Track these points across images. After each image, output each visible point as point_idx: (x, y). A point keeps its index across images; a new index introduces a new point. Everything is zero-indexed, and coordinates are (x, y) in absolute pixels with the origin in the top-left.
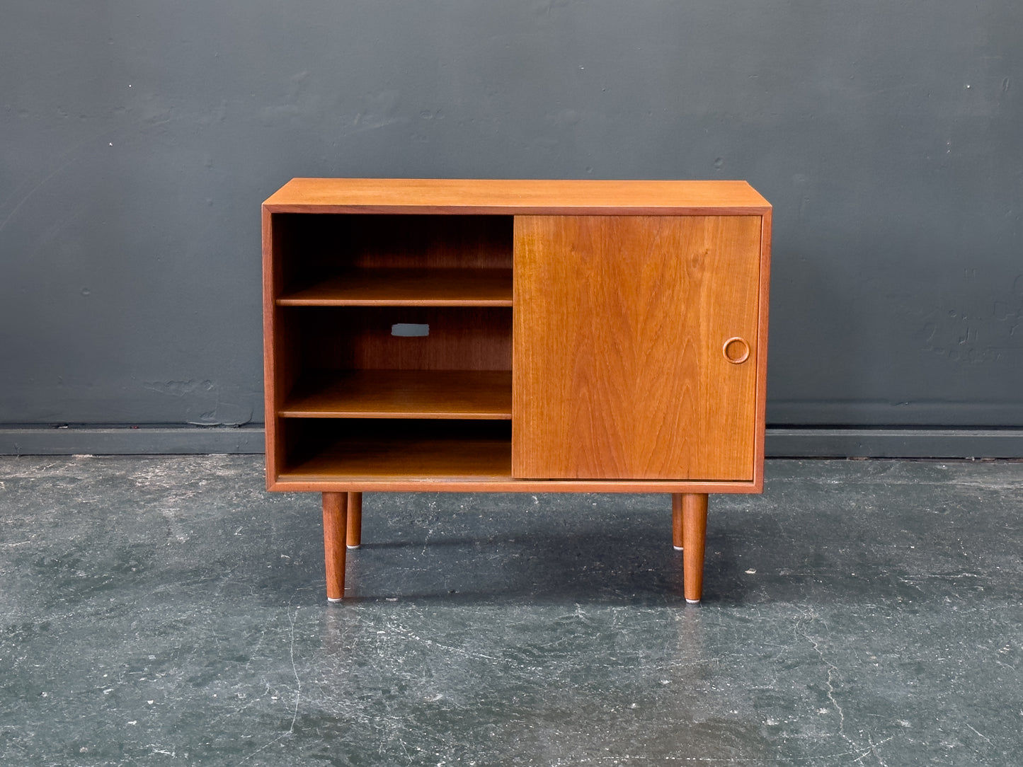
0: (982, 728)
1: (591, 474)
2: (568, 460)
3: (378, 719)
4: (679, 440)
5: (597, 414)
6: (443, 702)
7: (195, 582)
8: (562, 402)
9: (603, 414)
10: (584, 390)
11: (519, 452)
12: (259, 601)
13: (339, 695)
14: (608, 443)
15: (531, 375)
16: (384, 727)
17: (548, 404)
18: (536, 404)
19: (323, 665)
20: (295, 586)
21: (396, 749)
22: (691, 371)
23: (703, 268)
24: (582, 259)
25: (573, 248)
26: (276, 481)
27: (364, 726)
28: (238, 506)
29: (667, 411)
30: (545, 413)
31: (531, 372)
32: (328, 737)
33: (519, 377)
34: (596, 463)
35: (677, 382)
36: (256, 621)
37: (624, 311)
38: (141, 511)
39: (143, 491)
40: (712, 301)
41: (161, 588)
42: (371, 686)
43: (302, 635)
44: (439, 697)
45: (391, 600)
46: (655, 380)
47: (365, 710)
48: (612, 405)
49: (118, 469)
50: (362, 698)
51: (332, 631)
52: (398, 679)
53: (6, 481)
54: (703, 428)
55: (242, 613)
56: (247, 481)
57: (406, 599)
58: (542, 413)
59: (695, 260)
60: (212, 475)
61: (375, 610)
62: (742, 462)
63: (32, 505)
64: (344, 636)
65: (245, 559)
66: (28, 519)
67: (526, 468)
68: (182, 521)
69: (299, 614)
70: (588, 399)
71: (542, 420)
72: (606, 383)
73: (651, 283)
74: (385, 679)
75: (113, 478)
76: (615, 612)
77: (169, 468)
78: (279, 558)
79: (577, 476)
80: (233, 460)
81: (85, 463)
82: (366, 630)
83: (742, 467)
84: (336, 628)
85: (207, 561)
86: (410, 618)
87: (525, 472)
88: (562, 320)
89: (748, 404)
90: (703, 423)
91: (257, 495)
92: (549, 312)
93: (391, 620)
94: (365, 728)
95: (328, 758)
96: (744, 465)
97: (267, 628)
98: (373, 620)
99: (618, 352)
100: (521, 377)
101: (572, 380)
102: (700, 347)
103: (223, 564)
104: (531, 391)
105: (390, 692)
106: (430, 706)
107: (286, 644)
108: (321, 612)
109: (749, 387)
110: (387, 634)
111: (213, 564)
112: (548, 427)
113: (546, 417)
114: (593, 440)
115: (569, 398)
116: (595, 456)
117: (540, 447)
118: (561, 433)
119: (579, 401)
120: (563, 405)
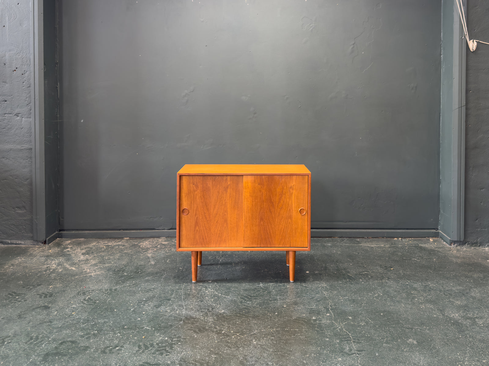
0: (370, 319)
1: (264, 246)
2: (258, 242)
3: (206, 318)
4: (288, 236)
5: (265, 229)
6: (224, 313)
7: (156, 276)
9: (267, 229)
10: (262, 222)
12: (174, 282)
13: (196, 311)
14: (269, 237)
16: (208, 321)
17: (252, 226)
18: (249, 226)
19: (191, 302)
20: (184, 277)
21: (211, 327)
22: (290, 217)
23: (293, 189)
24: (261, 187)
25: (259, 184)
26: (179, 248)
27: (202, 320)
28: (168, 253)
29: (284, 228)
31: (248, 218)
32: (193, 323)
35: (287, 220)
36: (172, 288)
37: (272, 201)
38: (142, 255)
39: (143, 249)
40: (296, 198)
41: (147, 278)
42: (205, 308)
43: (185, 292)
44: (223, 311)
45: (210, 281)
46: (281, 220)
47: (202, 315)
48: (270, 226)
49: (136, 242)
50: (201, 312)
51: (194, 291)
52: (211, 306)
53: (106, 246)
54: (294, 233)
55: (169, 286)
56: (171, 245)
57: (214, 281)
59: (291, 187)
60: (161, 244)
61: (206, 284)
63: (113, 253)
64: (197, 293)
65: (170, 269)
66: (111, 257)
68: (153, 258)
69: (185, 286)
72: (268, 221)
73: (279, 194)
74: (208, 306)
75: (135, 245)
76: (271, 285)
77: (150, 241)
78: (179, 269)
79: (260, 246)
80: (167, 239)
81: (127, 240)
82: (203, 291)
84: (195, 290)
85: (160, 270)
86: (215, 287)
87: (246, 245)
88: (256, 204)
89: (306, 226)
90: (294, 231)
91: (173, 250)
92: (252, 201)
93: (210, 288)
94: (202, 321)
95: (192, 330)
96: (305, 243)
97: (176, 290)
98: (205, 288)
99: (271, 212)
100: (245, 219)
101: (259, 220)
102: (293, 211)
103: (164, 270)
104: (248, 223)
105: (209, 310)
106: (220, 314)
107: (181, 295)
108: (190, 285)
109: (306, 222)
110: (209, 292)
111: (161, 271)
112: (252, 233)
113: (252, 230)
114: (264, 236)
115: (258, 225)
116: (265, 241)
117: (250, 238)
118: (256, 234)
119: (261, 226)
120: (256, 227)
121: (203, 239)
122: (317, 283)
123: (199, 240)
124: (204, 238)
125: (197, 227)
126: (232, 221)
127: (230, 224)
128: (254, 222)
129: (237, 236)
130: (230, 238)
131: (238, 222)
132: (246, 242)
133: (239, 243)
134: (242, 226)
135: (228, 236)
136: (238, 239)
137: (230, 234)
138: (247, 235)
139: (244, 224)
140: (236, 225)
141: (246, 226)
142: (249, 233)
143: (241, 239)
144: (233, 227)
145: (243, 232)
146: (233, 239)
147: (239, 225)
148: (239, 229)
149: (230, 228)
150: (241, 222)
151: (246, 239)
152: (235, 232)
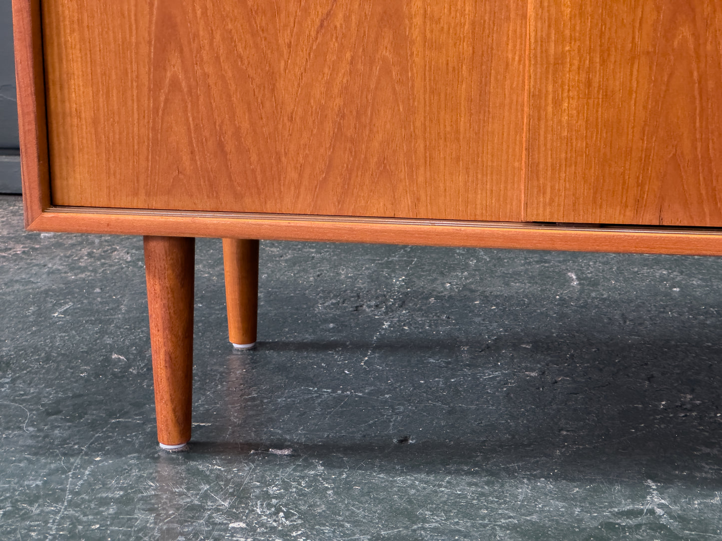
2: (640, 185)
5: (711, 85)
8: (633, 59)
10: (685, 32)
11: (538, 165)
17: (603, 62)
18: (576, 62)
20: (111, 415)
26: (43, 211)
30: (596, 80)
34: (703, 192)
45: (279, 452)
58: (589, 84)
64: (160, 530)
67: (552, 200)
69: (93, 474)
70: (692, 53)
71: (589, 97)
82: (210, 517)
86: (305, 495)
87: (548, 210)
93: (267, 496)
98: (232, 494)
100: (545, 4)
101: (658, 9)
104: (567, 32)
108: (135, 472)
112: (602, 113)
113: (598, 92)
114: (699, 144)
115: (651, 49)
116: (701, 178)
117: (582, 156)
118: (630, 126)
119: (672, 58)
120: (636, 66)
121: (224, 153)
123: (193, 160)
124: (228, 148)
125: (175, 61)
126: (439, 19)
127: (425, 46)
128: (616, 30)
129: (483, 135)
130: (425, 153)
131: (487, 26)
132: (549, 184)
133: (492, 191)
134: (520, 61)
135: (411, 136)
136: (490, 163)
137: (425, 121)
138: (559, 128)
139: (533, 41)
140: (474, 52)
141: (548, 63)
142: (575, 112)
143: (508, 162)
144: (447, 69)
145: (526, 109)
146: (445, 158)
147: (492, 49)
148: (496, 80)
149: (425, 74)
150: (515, 31)
151: (549, 164)
152: (463, 109)
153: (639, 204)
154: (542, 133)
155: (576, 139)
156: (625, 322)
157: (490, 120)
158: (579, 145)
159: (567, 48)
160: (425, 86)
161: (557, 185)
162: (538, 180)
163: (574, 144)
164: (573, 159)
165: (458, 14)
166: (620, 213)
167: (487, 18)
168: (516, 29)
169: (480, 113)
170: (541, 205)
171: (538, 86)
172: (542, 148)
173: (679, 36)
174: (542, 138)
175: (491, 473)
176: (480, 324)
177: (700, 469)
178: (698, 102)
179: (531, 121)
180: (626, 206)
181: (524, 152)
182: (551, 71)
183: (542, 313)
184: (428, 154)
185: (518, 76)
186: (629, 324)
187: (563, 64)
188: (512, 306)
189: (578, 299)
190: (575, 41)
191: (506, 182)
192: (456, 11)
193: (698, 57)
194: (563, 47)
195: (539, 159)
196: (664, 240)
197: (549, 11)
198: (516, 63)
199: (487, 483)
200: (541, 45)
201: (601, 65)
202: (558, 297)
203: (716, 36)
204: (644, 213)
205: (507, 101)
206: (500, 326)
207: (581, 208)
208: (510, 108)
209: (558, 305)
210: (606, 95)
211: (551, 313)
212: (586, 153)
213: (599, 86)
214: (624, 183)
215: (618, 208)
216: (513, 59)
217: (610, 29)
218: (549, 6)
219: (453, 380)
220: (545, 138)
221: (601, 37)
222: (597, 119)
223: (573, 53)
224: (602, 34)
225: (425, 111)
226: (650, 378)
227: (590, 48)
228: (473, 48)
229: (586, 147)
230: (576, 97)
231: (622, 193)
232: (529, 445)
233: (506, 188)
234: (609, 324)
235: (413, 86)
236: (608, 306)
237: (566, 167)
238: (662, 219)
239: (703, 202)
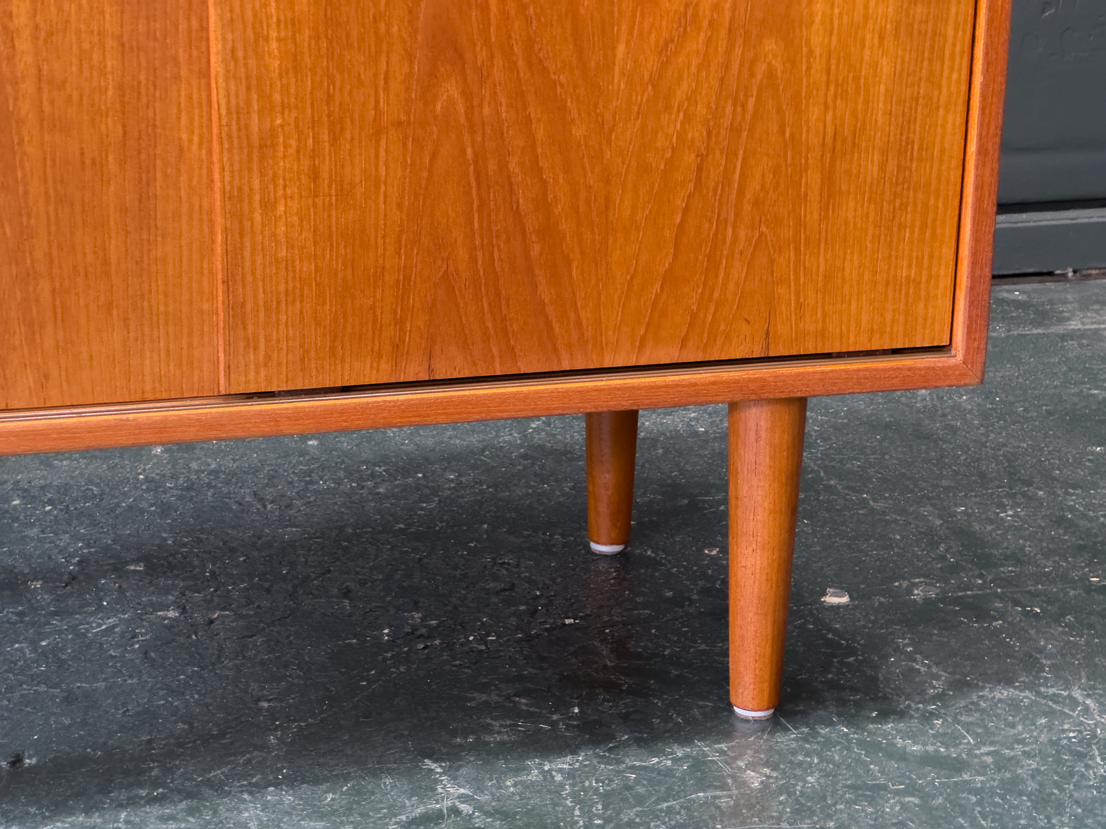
1: (475, 364)
2: (399, 322)
4: (742, 234)
5: (492, 166)
8: (377, 134)
9: (513, 165)
10: (451, 89)
11: (243, 305)
14: (527, 257)
15: (274, 45)
17: (335, 140)
18: (293, 143)
29: (707, 148)
30: (325, 170)
31: (274, 34)
33: (233, 51)
34: (489, 325)
35: (738, 51)
46: (672, 46)
48: (540, 134)
54: (814, 195)
58: (315, 175)
62: (923, 293)
67: (268, 357)
70: (463, 120)
71: (316, 196)
72: (521, 63)
76: (558, 778)
79: (430, 370)
83: (922, 305)
87: (263, 373)
89: (947, 111)
90: (813, 178)
96: (927, 300)
100: (240, 54)
101: (410, 57)
104: (277, 97)
109: (953, 54)
112: (337, 216)
113: (330, 187)
114: (480, 255)
115: (403, 118)
116: (486, 305)
117: (310, 285)
118: (380, 236)
119: (435, 129)
120: (383, 143)
122: (1014, 705)
126: (64, 82)
127: (42, 127)
128: (350, 91)
129: (149, 265)
130: (54, 300)
131: (143, 91)
132: (262, 333)
133: (168, 351)
134: (200, 144)
135: (28, 274)
136: (162, 308)
137: (50, 247)
138: (273, 244)
139: (224, 112)
140: (125, 133)
141: (250, 146)
142: (296, 218)
143: (191, 302)
144: (83, 163)
145: (219, 220)
146: (87, 306)
147: (155, 126)
148: (165, 175)
149: (45, 171)
150: (190, 97)
151: (261, 303)
152: (112, 223)
153: (398, 351)
154: (247, 253)
155: (301, 260)
156: (265, 507)
157: (159, 239)
158: (305, 269)
159: (279, 121)
160: (46, 193)
161: (275, 334)
162: (245, 328)
163: (298, 268)
164: (298, 292)
165: (95, 73)
166: (372, 367)
167: (142, 77)
168: (192, 94)
169: (142, 229)
170: (252, 366)
171: (236, 182)
172: (249, 279)
173: (443, 95)
174: (248, 264)
175: (189, 795)
176: (40, 540)
177: (488, 729)
178: (474, 192)
179: (229, 237)
180: (380, 356)
181: (220, 287)
182: (255, 158)
183: (130, 507)
184: (58, 302)
185: (200, 168)
186: (272, 508)
187: (274, 146)
188: (76, 501)
189: (174, 477)
190: (290, 111)
191: (190, 334)
192: (92, 68)
193: (472, 126)
194: (272, 120)
195: (244, 296)
196: (441, 402)
197: (246, 65)
198: (195, 147)
199: (191, 812)
200: (238, 119)
201: (331, 145)
202: (141, 477)
203: (495, 93)
204: (406, 364)
205: (185, 208)
206: (76, 537)
207: (313, 366)
208: (191, 218)
209: (148, 490)
210: (342, 190)
211: (144, 505)
212: (316, 281)
213: (331, 177)
214: (375, 321)
215: (369, 361)
216: (190, 141)
217: (341, 90)
218: (245, 58)
219: (44, 643)
220: (253, 262)
221: (328, 103)
222: (330, 227)
223: (286, 129)
224: (329, 98)
225: (49, 233)
226: (347, 593)
227: (313, 120)
228: (124, 126)
229: (316, 271)
230: (296, 196)
231: (374, 337)
232: (222, 734)
233: (190, 345)
234: (243, 511)
235: (26, 193)
236: (228, 483)
237: (286, 304)
238: (432, 371)
239: (489, 339)
